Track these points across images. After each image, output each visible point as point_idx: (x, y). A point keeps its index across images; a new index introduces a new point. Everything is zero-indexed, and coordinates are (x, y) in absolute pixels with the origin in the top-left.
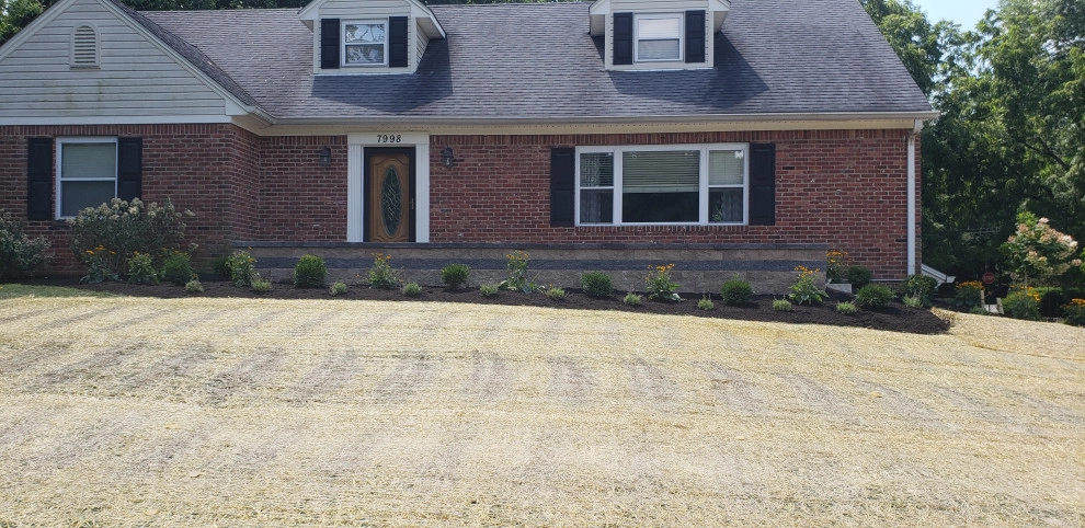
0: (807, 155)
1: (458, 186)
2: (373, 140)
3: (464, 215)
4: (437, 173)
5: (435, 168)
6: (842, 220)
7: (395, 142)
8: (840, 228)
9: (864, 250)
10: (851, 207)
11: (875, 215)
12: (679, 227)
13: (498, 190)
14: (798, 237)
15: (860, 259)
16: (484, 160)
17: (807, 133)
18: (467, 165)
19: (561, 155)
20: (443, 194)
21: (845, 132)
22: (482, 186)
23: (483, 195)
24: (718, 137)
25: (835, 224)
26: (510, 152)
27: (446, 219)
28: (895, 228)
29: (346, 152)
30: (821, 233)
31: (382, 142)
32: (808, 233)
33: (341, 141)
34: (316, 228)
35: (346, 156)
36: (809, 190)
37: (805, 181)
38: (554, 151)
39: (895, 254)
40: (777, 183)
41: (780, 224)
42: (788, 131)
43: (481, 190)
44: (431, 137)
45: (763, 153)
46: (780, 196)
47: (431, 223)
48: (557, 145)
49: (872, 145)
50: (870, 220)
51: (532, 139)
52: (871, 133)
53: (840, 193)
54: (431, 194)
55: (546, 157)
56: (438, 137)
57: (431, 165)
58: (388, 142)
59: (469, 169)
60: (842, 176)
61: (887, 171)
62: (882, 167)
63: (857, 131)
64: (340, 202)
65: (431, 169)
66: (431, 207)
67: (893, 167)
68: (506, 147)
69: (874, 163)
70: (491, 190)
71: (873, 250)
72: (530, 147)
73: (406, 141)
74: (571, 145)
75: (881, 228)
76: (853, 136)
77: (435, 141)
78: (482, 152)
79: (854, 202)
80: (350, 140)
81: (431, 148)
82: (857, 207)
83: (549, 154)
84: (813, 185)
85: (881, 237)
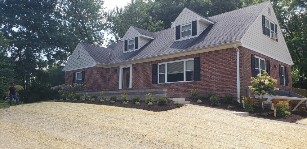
0: (209, 59)
2: (123, 67)
6: (218, 78)
7: (126, 67)
8: (218, 81)
9: (225, 87)
10: (221, 74)
11: (228, 76)
12: (178, 83)
13: (143, 76)
14: (207, 84)
15: (224, 90)
16: (141, 69)
17: (208, 52)
19: (155, 66)
20: (134, 78)
21: (219, 51)
23: (141, 77)
24: (187, 57)
25: (216, 80)
28: (234, 80)
29: (119, 70)
30: (213, 83)
32: (209, 83)
33: (119, 67)
36: (209, 70)
37: (208, 67)
38: (153, 65)
39: (234, 89)
40: (201, 68)
41: (202, 81)
42: (204, 53)
45: (197, 60)
46: (202, 72)
48: (154, 63)
49: (226, 54)
50: (226, 77)
51: (149, 62)
52: (227, 50)
53: (218, 70)
54: (132, 78)
55: (152, 67)
56: (133, 64)
59: (138, 71)
60: (218, 64)
61: (231, 61)
62: (230, 60)
63: (222, 50)
64: (118, 81)
65: (132, 72)
66: (132, 81)
67: (233, 60)
69: (228, 59)
71: (228, 87)
72: (149, 65)
73: (128, 66)
74: (156, 63)
75: (230, 80)
76: (221, 52)
78: (141, 67)
79: (222, 72)
80: (120, 67)
81: (132, 67)
82: (223, 74)
84: (210, 68)
85: (230, 83)
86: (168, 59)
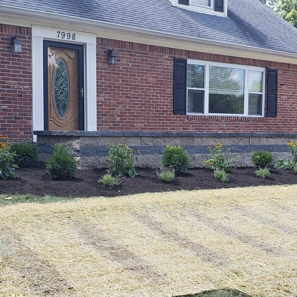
0: (289, 78)
1: (116, 81)
2: (53, 35)
3: (120, 103)
4: (102, 69)
5: (100, 65)
7: (71, 39)
13: (142, 86)
16: (132, 62)
18: (122, 65)
19: (179, 64)
20: (106, 86)
22: (132, 82)
23: (132, 88)
26: (150, 58)
27: (108, 106)
29: (30, 42)
30: (293, 122)
31: (60, 38)
32: (288, 123)
33: (26, 32)
34: (4, 110)
35: (30, 46)
36: (289, 98)
37: (288, 93)
38: (176, 61)
40: (278, 93)
41: (279, 117)
43: (131, 85)
44: (98, 38)
45: (273, 75)
46: (279, 100)
47: (98, 109)
48: (177, 56)
51: (163, 50)
54: (97, 86)
55: (170, 64)
56: (102, 39)
57: (97, 62)
58: (66, 38)
59: (124, 68)
64: (25, 87)
65: (97, 65)
66: (98, 96)
68: (147, 54)
70: (137, 85)
72: (161, 56)
73: (79, 39)
74: (184, 57)
77: (101, 42)
78: (132, 55)
80: (34, 32)
81: (97, 47)
83: (172, 62)
84: (291, 95)
86: (214, 55)
